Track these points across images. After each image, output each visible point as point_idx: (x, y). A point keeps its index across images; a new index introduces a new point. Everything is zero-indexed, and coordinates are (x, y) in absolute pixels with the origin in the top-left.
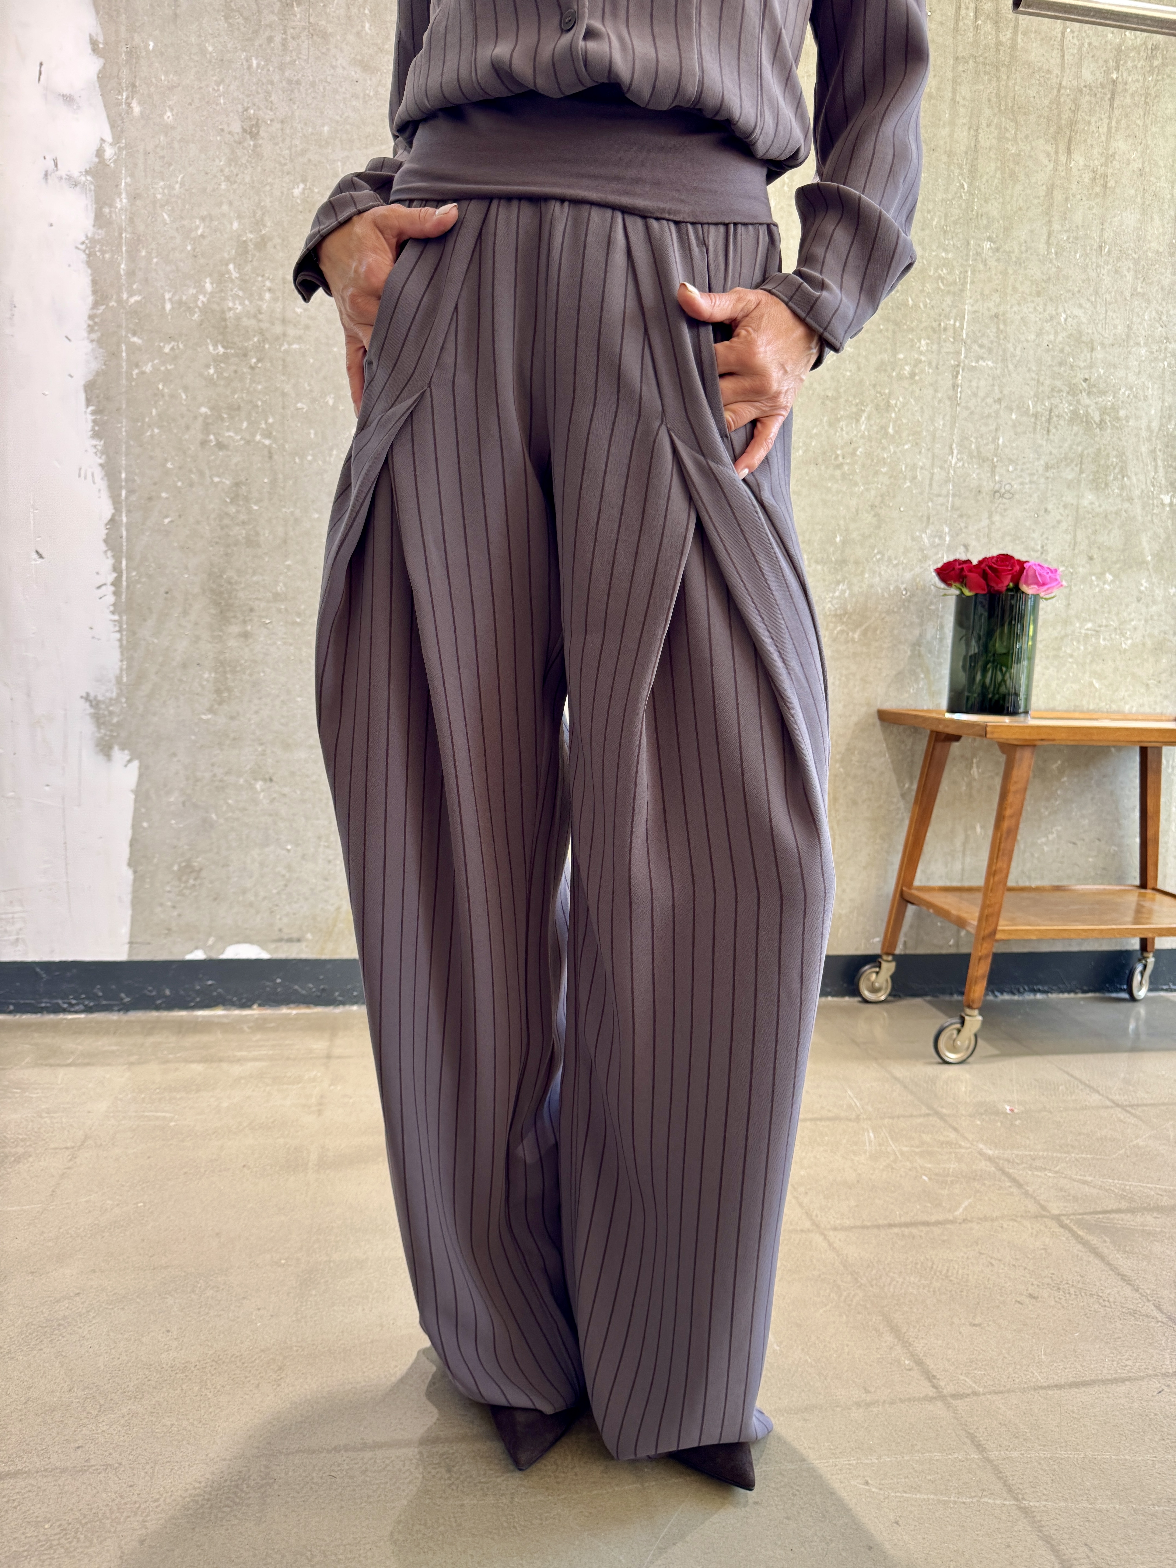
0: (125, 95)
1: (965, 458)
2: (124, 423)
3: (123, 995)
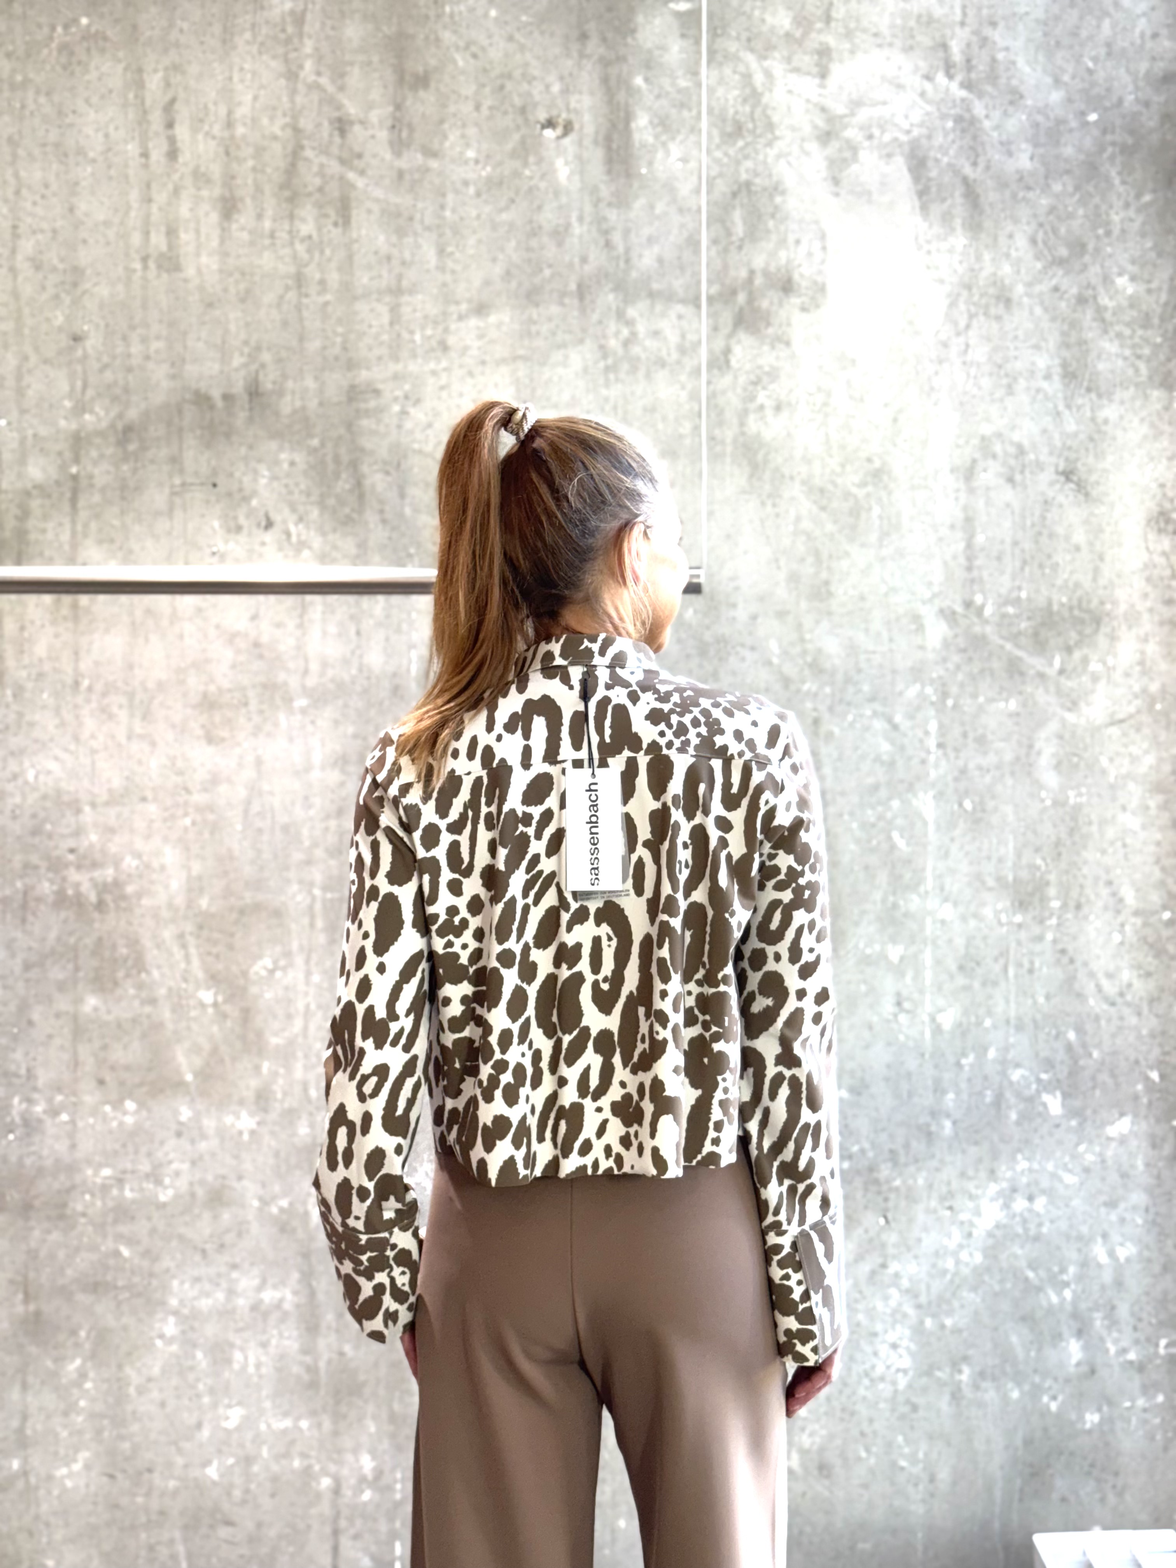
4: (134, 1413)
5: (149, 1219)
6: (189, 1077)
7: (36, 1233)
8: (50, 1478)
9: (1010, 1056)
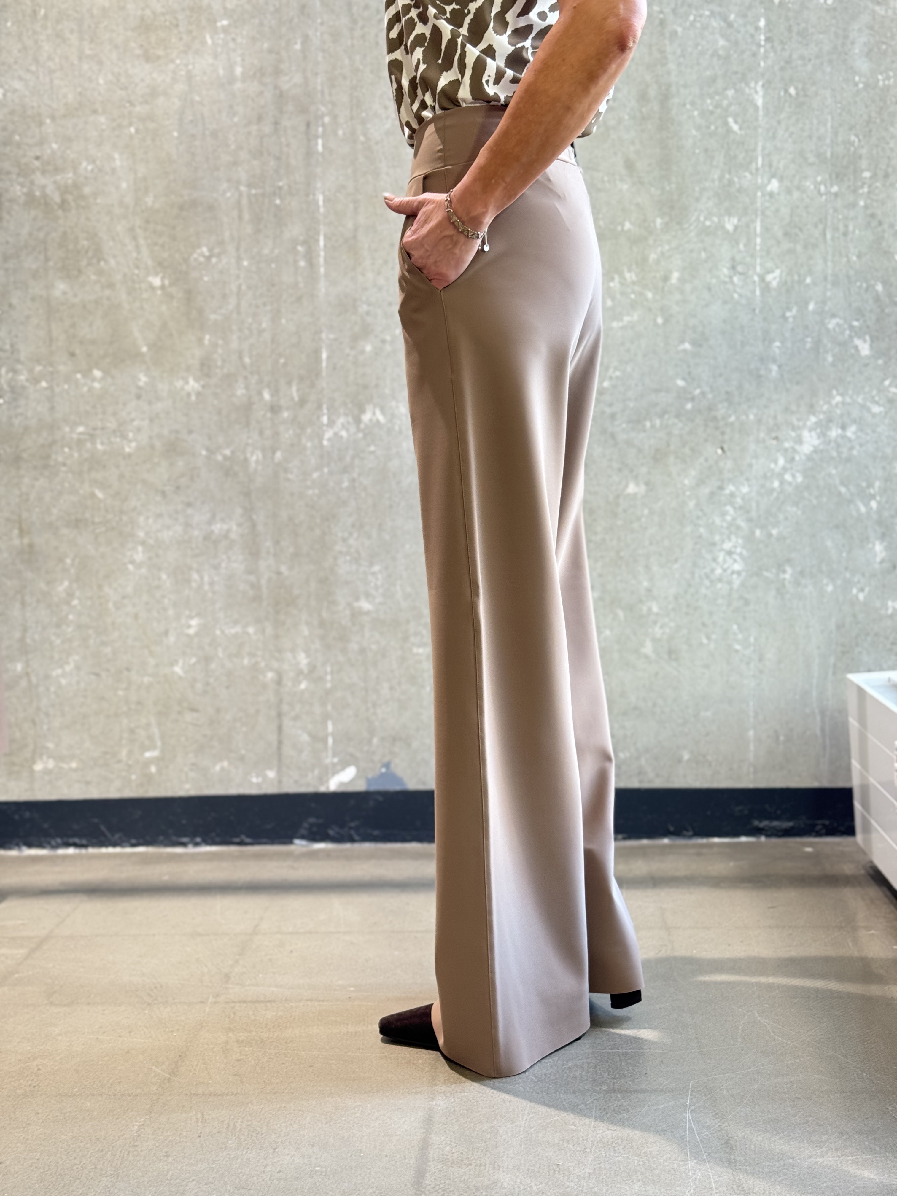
4: (113, 623)
5: (118, 466)
6: (144, 349)
7: (26, 480)
8: (47, 677)
9: (827, 308)
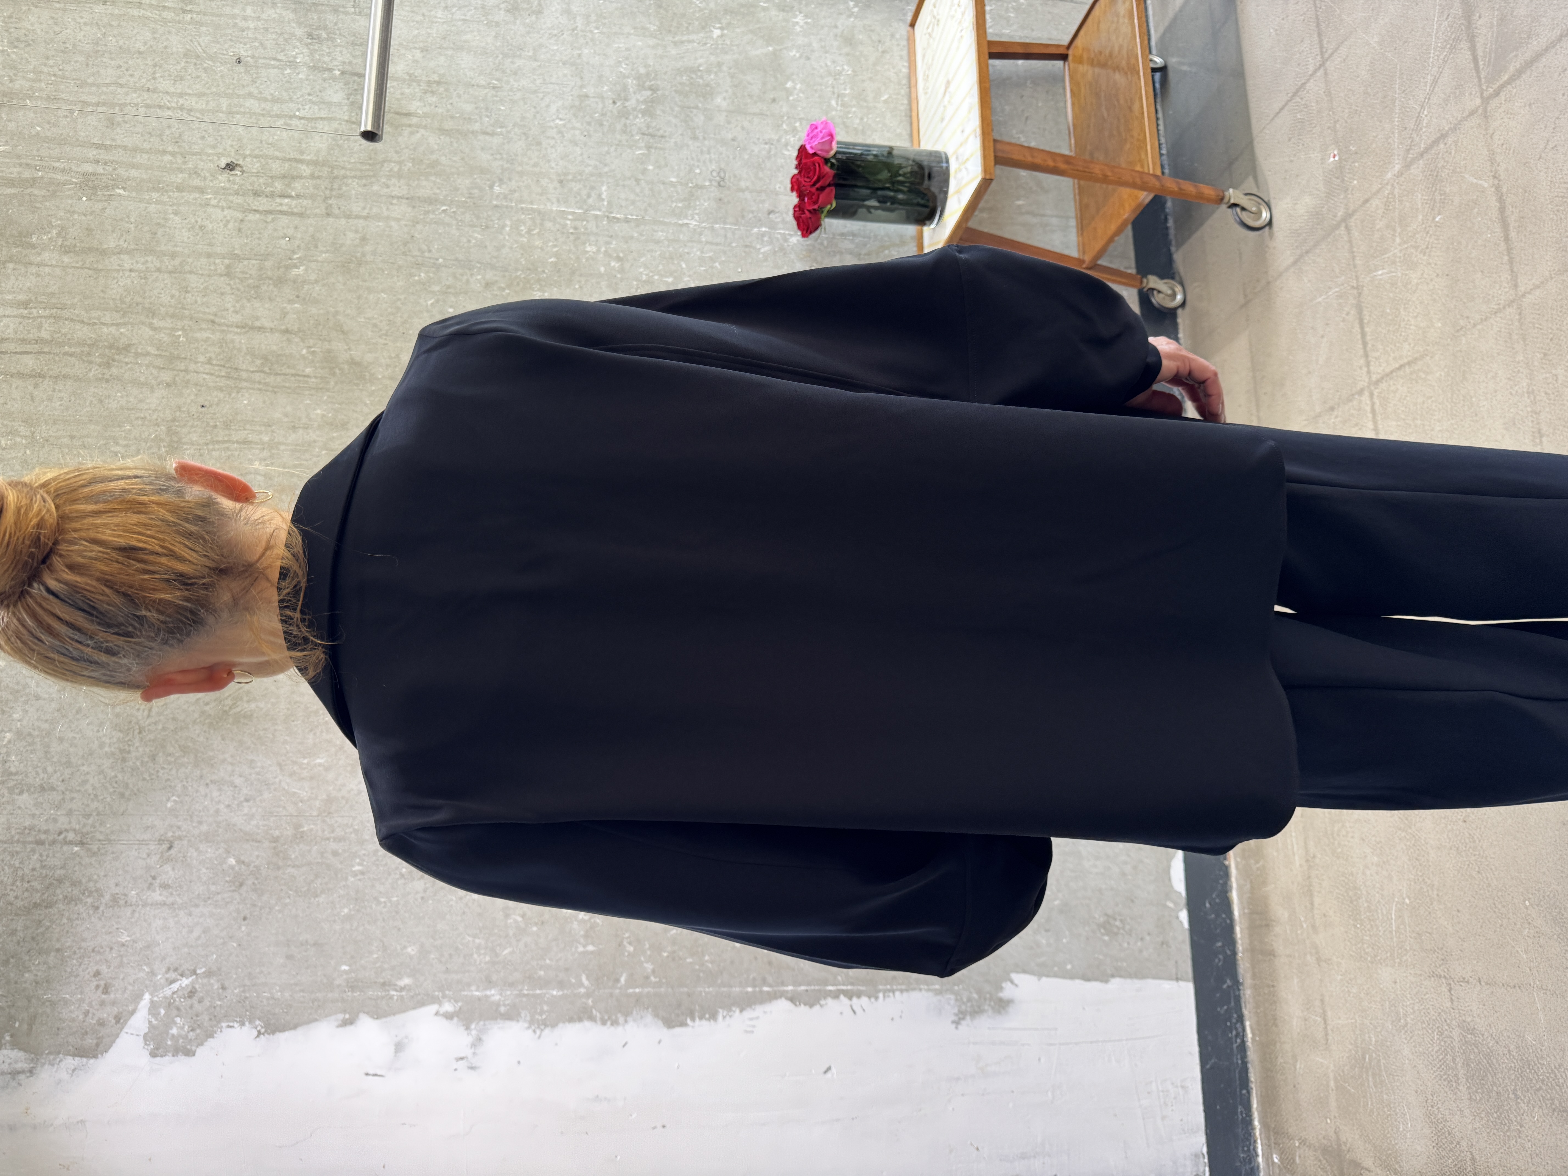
0: (393, 993)
1: (690, 212)
2: (702, 989)
3: (1225, 986)
